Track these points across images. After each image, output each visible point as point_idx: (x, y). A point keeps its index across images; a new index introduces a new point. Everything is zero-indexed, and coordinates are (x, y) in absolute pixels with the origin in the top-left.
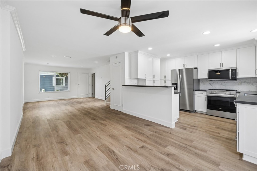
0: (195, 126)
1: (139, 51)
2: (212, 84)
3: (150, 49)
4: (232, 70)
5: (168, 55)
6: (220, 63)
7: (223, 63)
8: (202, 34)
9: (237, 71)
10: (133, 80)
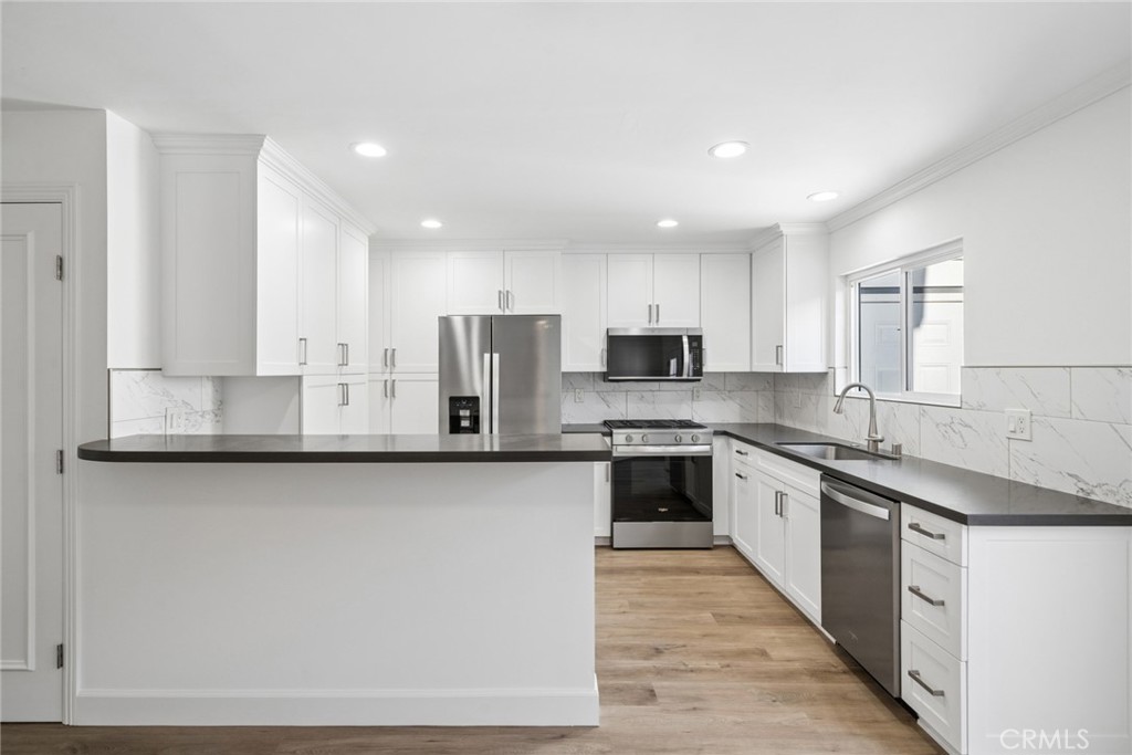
0: (658, 651)
1: (267, 143)
2: (608, 398)
3: (371, 150)
4: (691, 338)
5: (432, 224)
6: (650, 306)
7: (658, 306)
8: (711, 150)
9: (705, 345)
10: (181, 392)
